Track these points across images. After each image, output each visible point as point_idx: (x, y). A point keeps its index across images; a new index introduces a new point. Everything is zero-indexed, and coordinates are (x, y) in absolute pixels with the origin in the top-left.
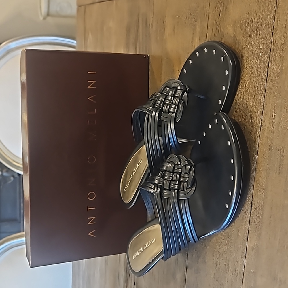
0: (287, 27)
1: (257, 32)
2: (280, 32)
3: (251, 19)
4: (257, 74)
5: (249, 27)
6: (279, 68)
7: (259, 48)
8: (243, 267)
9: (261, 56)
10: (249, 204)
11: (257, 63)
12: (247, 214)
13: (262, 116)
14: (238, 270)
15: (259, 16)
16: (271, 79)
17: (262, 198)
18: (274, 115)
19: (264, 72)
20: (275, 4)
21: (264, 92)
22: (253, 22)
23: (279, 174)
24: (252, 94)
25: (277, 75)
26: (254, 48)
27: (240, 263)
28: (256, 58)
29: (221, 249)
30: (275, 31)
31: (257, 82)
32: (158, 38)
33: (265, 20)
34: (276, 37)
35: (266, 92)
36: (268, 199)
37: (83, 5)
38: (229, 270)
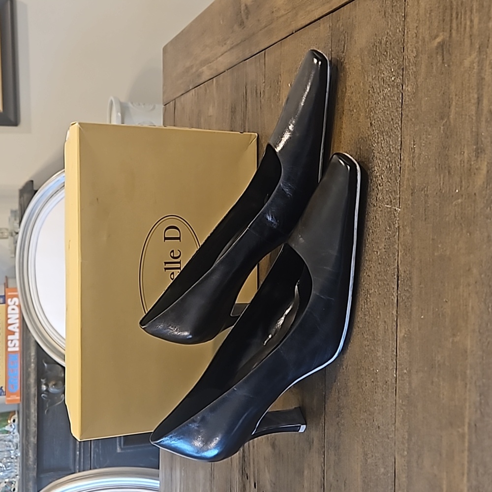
0: (418, 35)
1: (387, 53)
2: (411, 44)
3: (379, 40)
4: (390, 104)
5: (378, 51)
6: (414, 86)
7: (390, 71)
8: (395, 372)
9: (393, 81)
10: (395, 278)
11: (389, 91)
12: (394, 294)
13: (400, 154)
14: (389, 381)
15: (388, 33)
16: (407, 104)
17: (410, 262)
18: (414, 148)
19: (398, 99)
20: (402, 13)
21: (400, 124)
22: (381, 43)
23: (425, 221)
24: (387, 132)
25: (412, 97)
26: (385, 74)
27: (391, 368)
28: (389, 85)
29: (366, 362)
30: (406, 45)
31: (392, 113)
32: (273, 106)
33: (394, 35)
34: (407, 51)
35: (403, 122)
36: (416, 260)
37: (173, 100)
38: (378, 387)
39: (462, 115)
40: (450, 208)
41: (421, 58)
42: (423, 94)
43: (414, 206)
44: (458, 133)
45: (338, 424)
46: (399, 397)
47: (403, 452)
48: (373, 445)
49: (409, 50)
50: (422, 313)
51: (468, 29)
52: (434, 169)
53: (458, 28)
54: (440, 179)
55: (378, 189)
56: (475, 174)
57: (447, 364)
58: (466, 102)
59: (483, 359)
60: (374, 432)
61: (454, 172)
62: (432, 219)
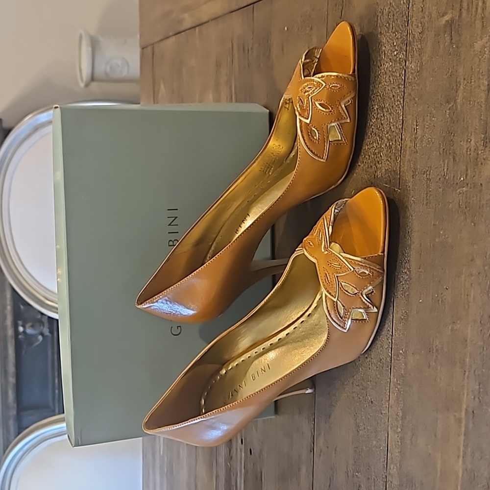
0: (424, 10)
1: (389, 25)
2: (416, 18)
3: (381, 9)
4: (392, 80)
5: (379, 21)
6: (419, 64)
7: (392, 45)
8: (390, 351)
9: (396, 55)
11: (391, 65)
13: (402, 134)
14: (383, 359)
15: (391, 4)
16: (410, 82)
18: (417, 129)
19: (400, 76)
21: (402, 102)
22: (383, 14)
23: (427, 205)
24: (388, 109)
25: (416, 75)
26: (387, 47)
27: (386, 347)
28: (390, 59)
30: (411, 19)
31: (393, 90)
32: (262, 65)
33: (398, 7)
34: (412, 25)
35: (405, 100)
36: (416, 243)
37: (151, 45)
38: (372, 364)
39: (470, 101)
40: (454, 195)
41: (427, 35)
42: (428, 74)
43: (415, 188)
44: (465, 119)
45: (329, 393)
46: (394, 376)
47: (397, 429)
48: (366, 418)
49: (413, 25)
50: (420, 297)
51: (480, 10)
52: (438, 153)
53: (468, 8)
54: (444, 164)
55: (376, 167)
56: (482, 164)
57: (446, 350)
58: (475, 87)
59: (483, 350)
60: (366, 406)
61: (459, 159)
62: (434, 204)
